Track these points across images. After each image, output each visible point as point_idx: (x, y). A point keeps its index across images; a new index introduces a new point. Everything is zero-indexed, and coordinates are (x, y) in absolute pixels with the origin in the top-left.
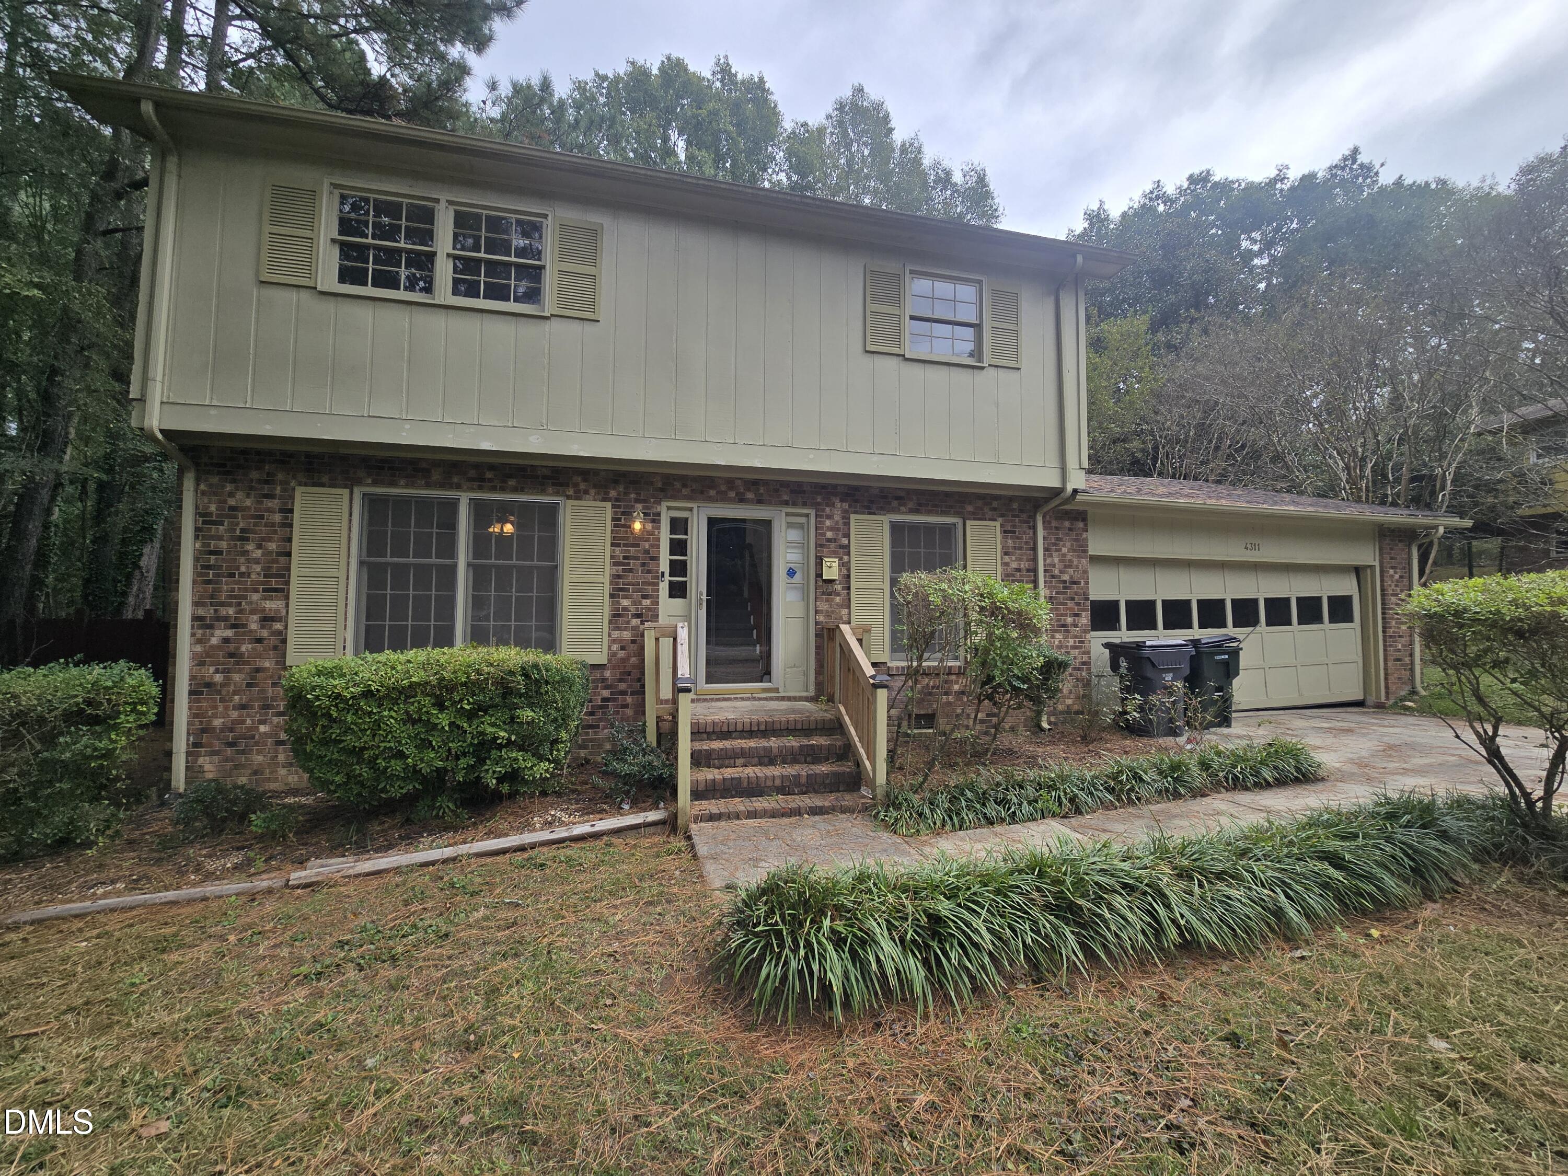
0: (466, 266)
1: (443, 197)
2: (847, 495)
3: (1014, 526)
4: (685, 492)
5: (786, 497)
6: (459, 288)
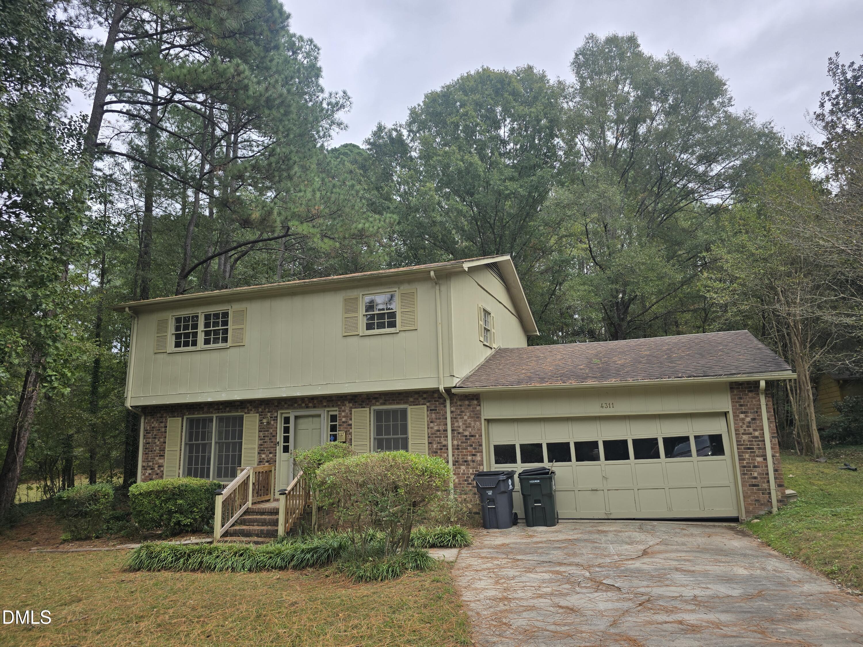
0: (207, 333)
1: (200, 312)
2: (352, 399)
3: (436, 407)
4: (286, 406)
5: (325, 404)
6: (207, 342)
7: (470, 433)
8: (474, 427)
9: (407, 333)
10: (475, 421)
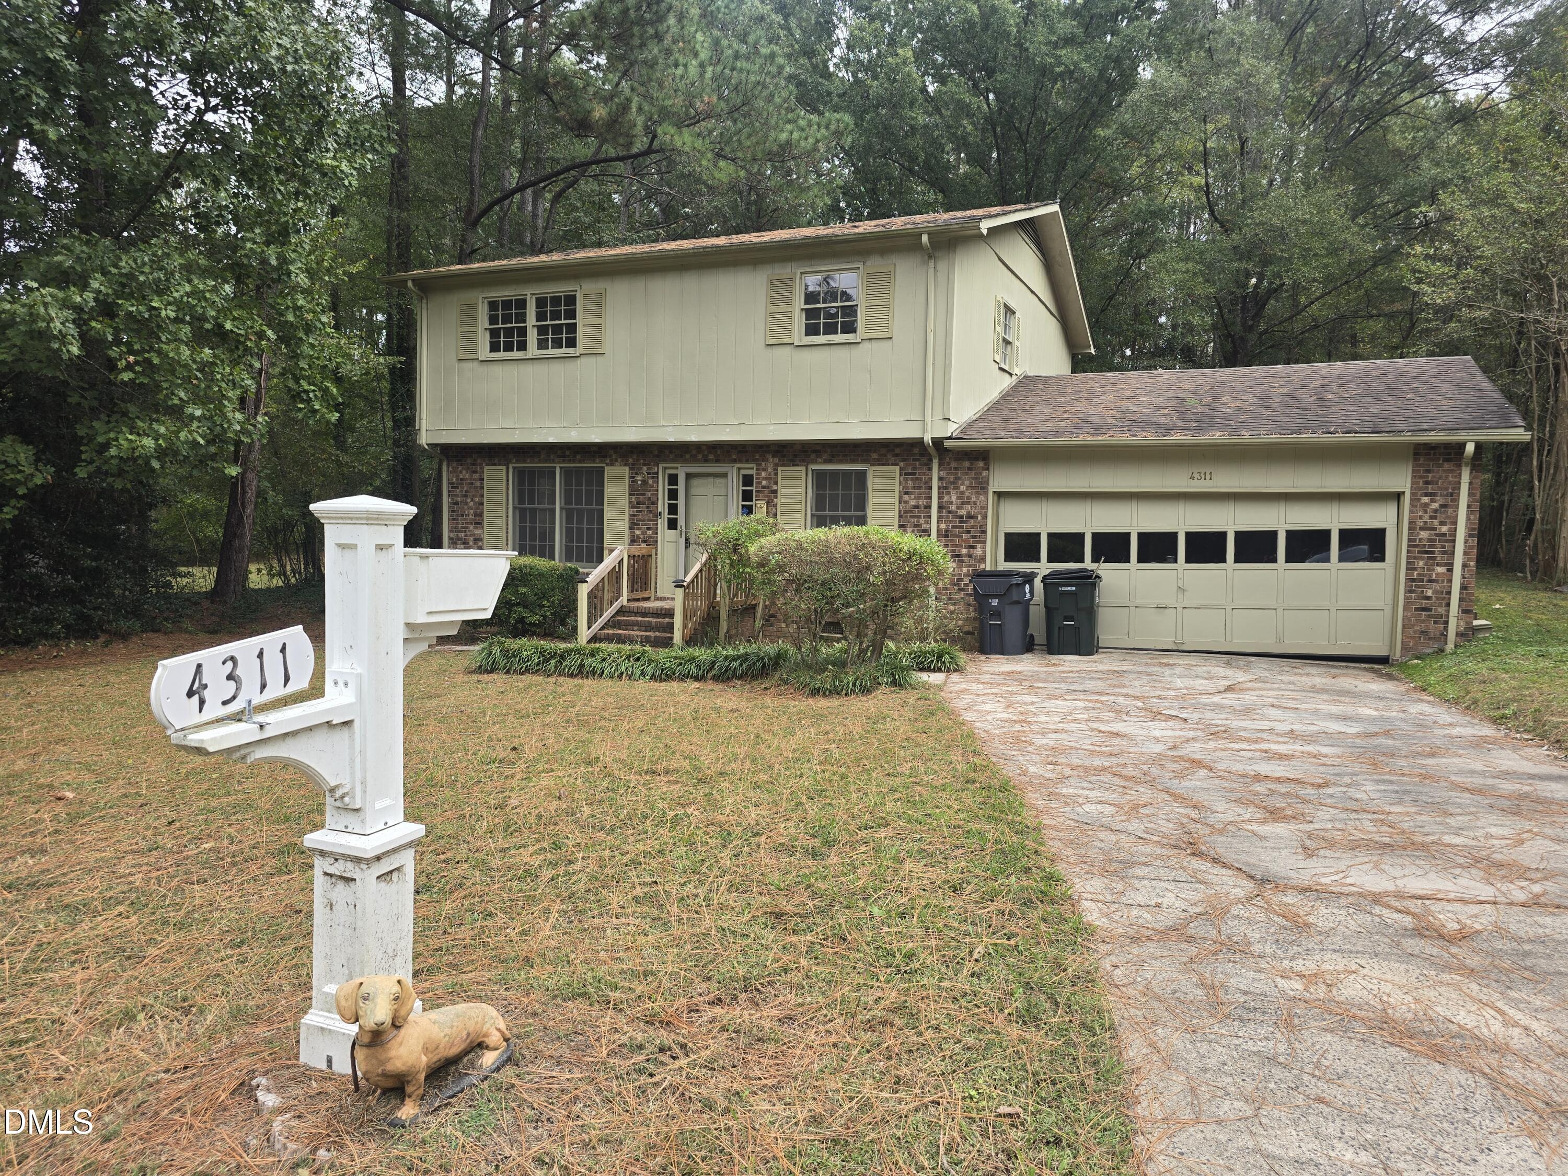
0: (542, 330)
1: (529, 292)
2: (777, 452)
3: (915, 469)
4: (671, 456)
5: (734, 457)
6: (542, 345)
7: (968, 512)
8: (975, 503)
9: (875, 344)
10: (978, 494)
